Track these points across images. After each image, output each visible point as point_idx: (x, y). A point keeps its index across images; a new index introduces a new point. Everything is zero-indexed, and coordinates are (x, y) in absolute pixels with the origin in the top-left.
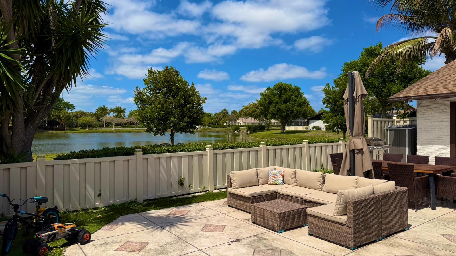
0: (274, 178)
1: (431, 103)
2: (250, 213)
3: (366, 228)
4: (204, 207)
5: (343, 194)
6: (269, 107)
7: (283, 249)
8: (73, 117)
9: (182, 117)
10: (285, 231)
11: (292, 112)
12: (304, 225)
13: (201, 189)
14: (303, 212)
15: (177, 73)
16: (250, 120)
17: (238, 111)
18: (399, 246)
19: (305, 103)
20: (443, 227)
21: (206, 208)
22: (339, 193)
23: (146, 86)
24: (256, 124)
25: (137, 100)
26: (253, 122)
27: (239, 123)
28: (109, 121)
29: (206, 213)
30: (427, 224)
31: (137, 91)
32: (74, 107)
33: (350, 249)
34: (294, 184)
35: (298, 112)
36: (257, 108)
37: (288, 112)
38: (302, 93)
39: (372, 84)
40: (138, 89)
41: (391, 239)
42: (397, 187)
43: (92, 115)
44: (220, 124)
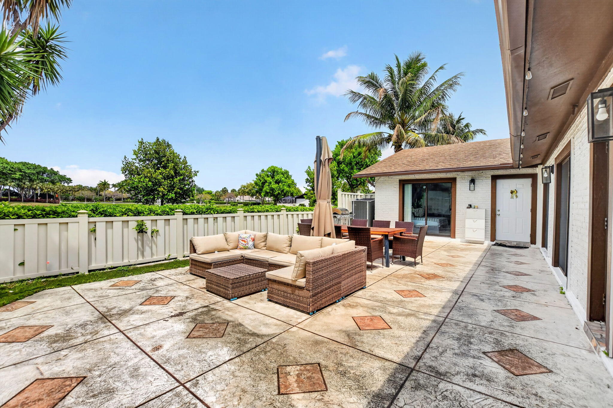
0: (243, 243)
1: (385, 180)
2: (205, 278)
3: (326, 289)
4: (160, 276)
5: (303, 256)
6: (263, 187)
7: (231, 321)
8: (70, 191)
9: (171, 188)
10: (238, 298)
11: (283, 191)
12: (263, 290)
13: (167, 256)
14: (262, 277)
15: (169, 146)
16: (247, 198)
17: (237, 190)
18: (357, 306)
19: (293, 184)
20: (395, 283)
21: (162, 277)
22: (299, 255)
23: (135, 157)
24: (253, 202)
25: (124, 170)
26: (251, 199)
27: (238, 200)
28: (109, 196)
29: (159, 283)
30: (382, 281)
31: (125, 161)
32: (71, 180)
33: (308, 314)
34: (263, 248)
35: (287, 191)
36: (254, 187)
37: (279, 192)
38: (291, 176)
39: (343, 170)
40: (127, 159)
41: (350, 300)
42: (356, 246)
43: (91, 189)
44: (221, 201)
